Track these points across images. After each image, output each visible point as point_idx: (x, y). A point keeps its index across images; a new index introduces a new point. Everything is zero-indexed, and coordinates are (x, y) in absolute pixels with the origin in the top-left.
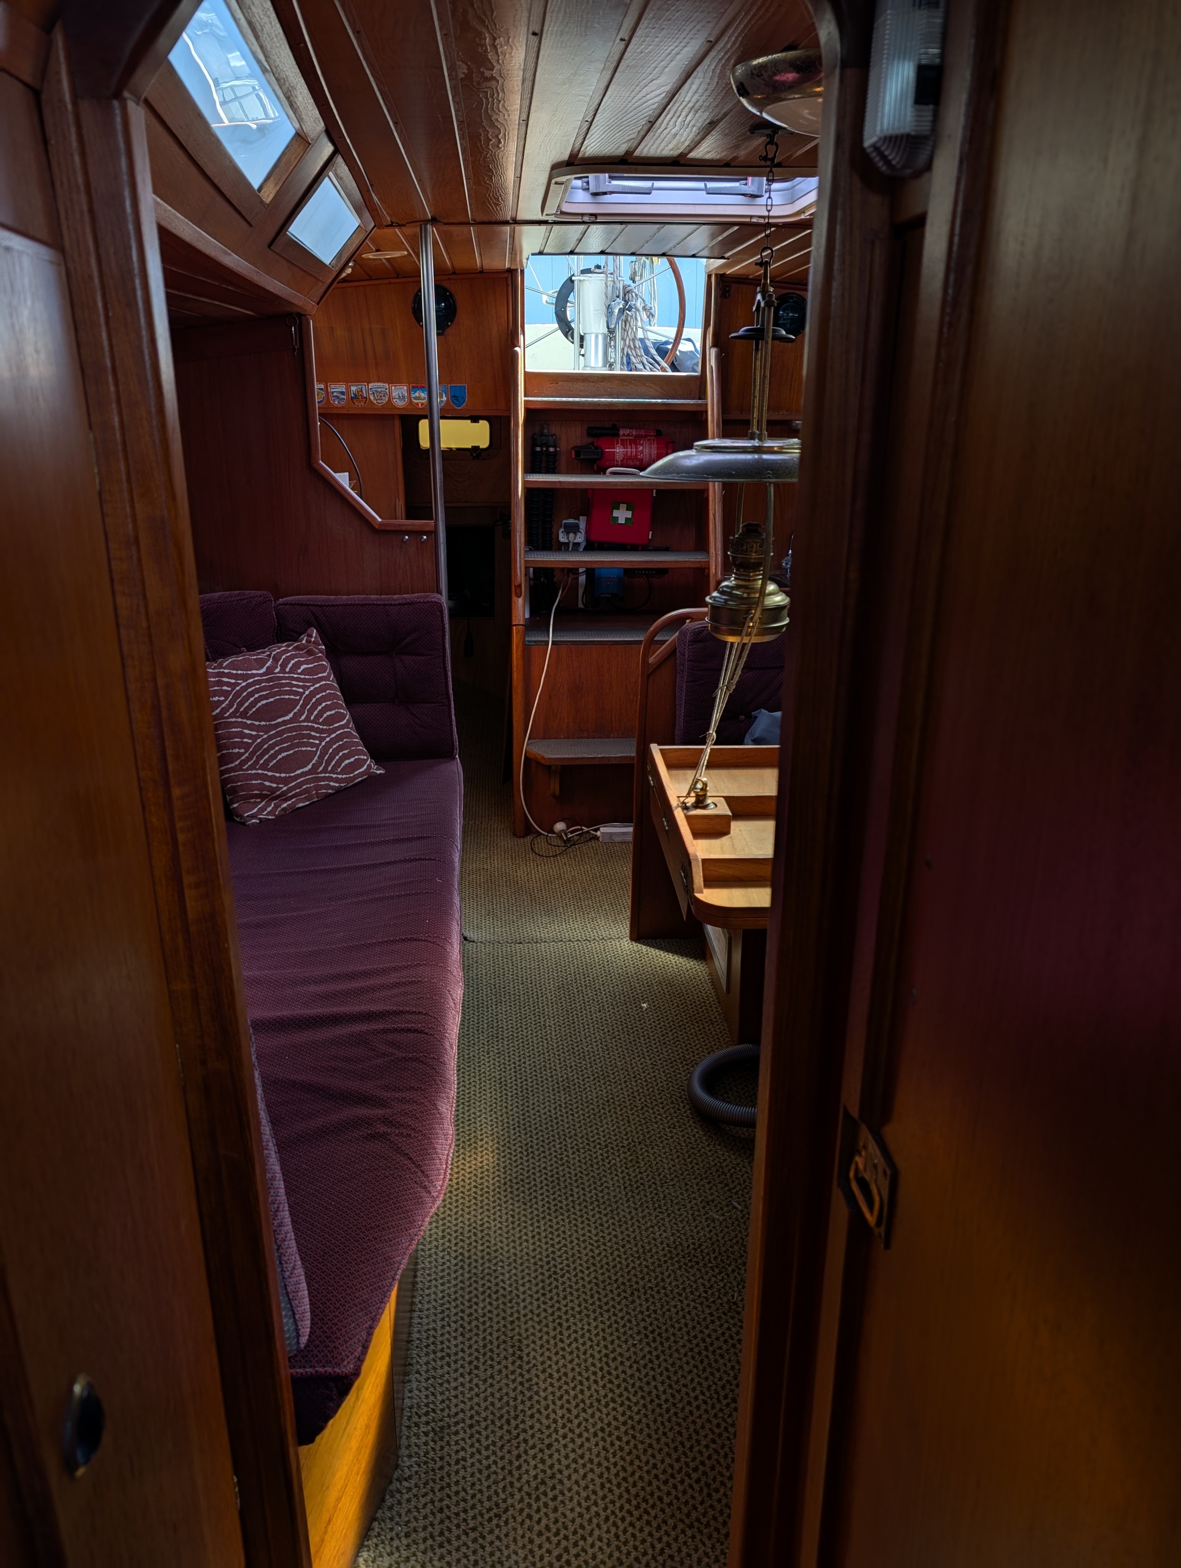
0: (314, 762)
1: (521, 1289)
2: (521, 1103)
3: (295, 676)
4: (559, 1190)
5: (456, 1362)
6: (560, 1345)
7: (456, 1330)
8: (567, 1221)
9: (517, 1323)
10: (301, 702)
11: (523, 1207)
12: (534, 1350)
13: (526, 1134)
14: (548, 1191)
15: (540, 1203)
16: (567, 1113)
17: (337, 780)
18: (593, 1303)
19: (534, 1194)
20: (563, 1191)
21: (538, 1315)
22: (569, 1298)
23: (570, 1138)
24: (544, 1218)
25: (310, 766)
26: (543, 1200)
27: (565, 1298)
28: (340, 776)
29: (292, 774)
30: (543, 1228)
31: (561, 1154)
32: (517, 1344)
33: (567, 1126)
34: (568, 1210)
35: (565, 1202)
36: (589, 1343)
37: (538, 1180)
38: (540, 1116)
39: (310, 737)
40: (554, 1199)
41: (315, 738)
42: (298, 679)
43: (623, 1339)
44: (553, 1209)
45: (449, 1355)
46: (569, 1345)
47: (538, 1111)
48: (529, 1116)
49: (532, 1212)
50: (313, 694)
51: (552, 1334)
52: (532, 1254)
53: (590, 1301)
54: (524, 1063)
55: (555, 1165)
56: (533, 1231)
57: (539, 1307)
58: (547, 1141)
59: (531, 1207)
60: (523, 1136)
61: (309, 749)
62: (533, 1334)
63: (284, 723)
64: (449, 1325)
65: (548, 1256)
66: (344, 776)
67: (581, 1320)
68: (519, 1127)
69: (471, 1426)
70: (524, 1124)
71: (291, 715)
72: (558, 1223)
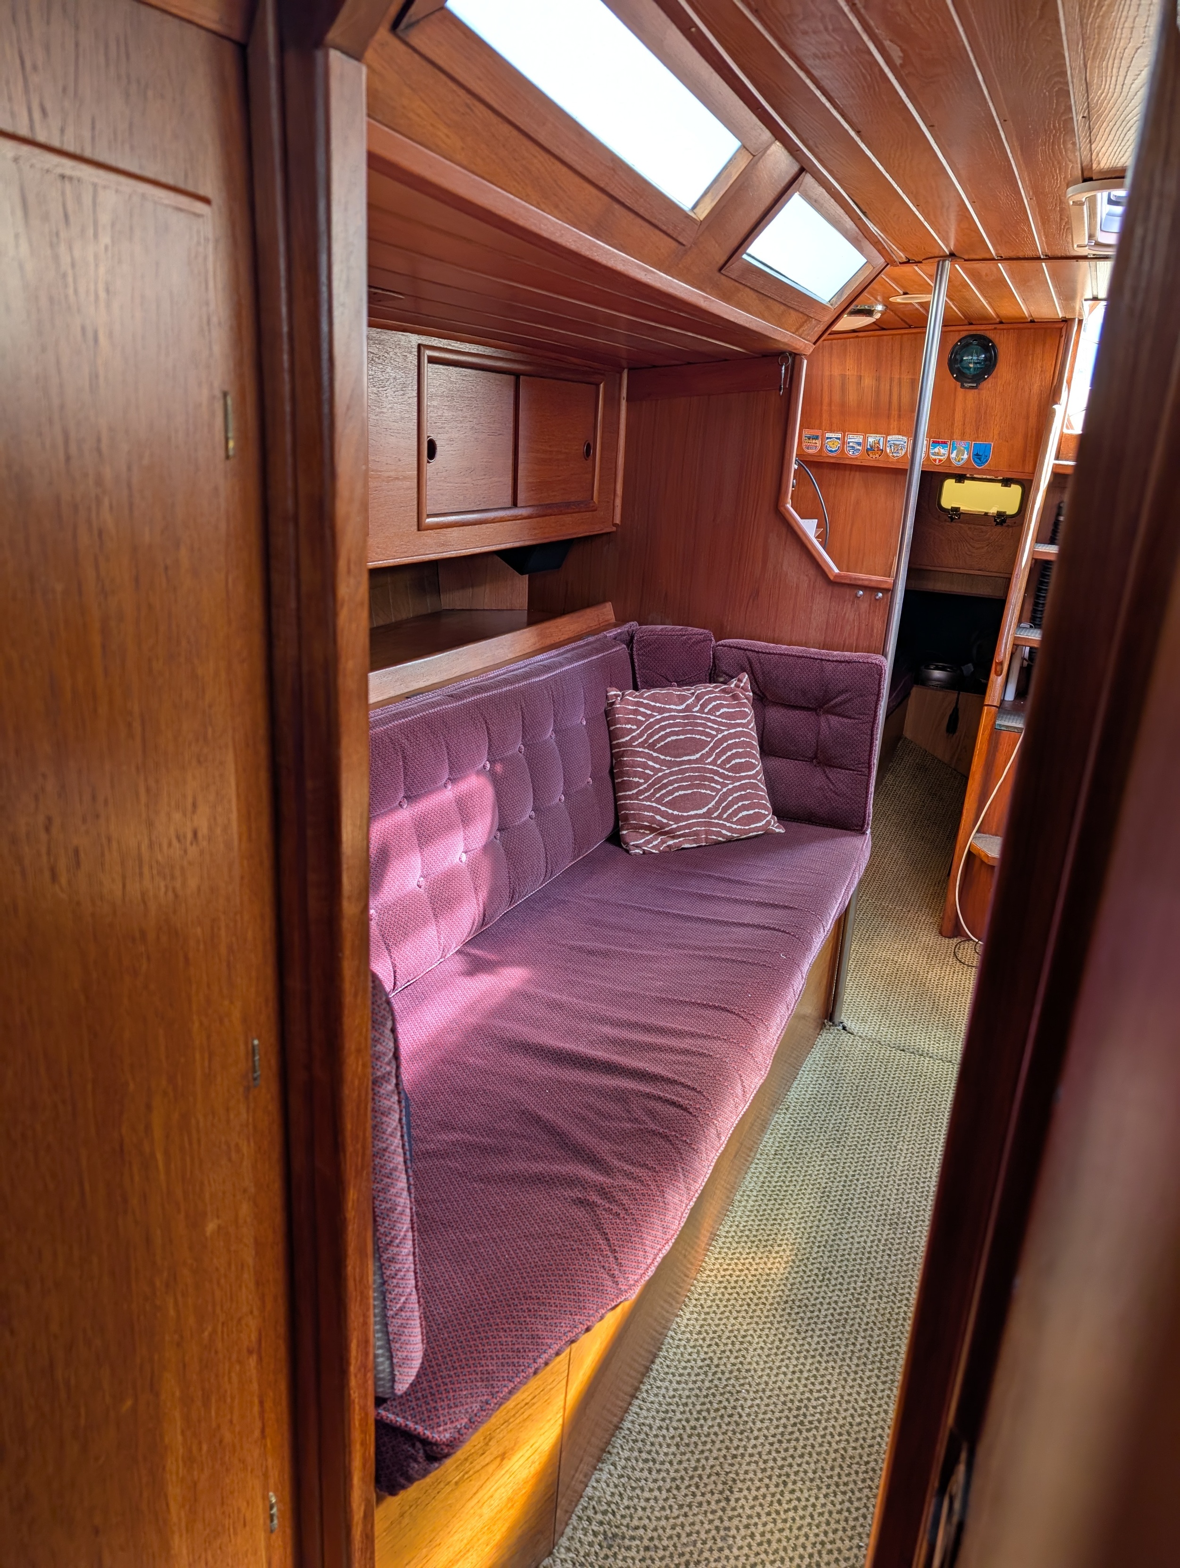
0: (710, 806)
1: (759, 1424)
2: (837, 1221)
3: (712, 718)
4: (842, 1333)
5: (659, 1471)
6: (776, 1506)
7: (673, 1437)
8: (838, 1370)
9: (739, 1459)
10: (712, 744)
11: (796, 1335)
12: (746, 1498)
13: (829, 1257)
14: (829, 1328)
15: (816, 1339)
16: (884, 1251)
17: (730, 829)
18: (831, 1477)
19: (813, 1326)
20: (846, 1335)
21: (765, 1462)
22: (807, 1458)
23: (877, 1280)
24: (813, 1357)
25: (705, 810)
26: (820, 1336)
27: (802, 1456)
28: (734, 826)
29: (685, 814)
30: (808, 1367)
31: (859, 1294)
32: (730, 1483)
33: (878, 1265)
34: (843, 1360)
35: (843, 1349)
36: (808, 1520)
37: (823, 1313)
38: (852, 1243)
39: (712, 780)
40: (833, 1341)
41: (717, 782)
42: (714, 722)
43: (849, 1533)
44: (827, 1350)
45: (654, 1461)
46: (786, 1511)
47: (853, 1237)
48: (840, 1239)
49: (803, 1345)
50: (725, 739)
51: (772, 1489)
52: (785, 1391)
53: (828, 1473)
54: (858, 1180)
55: (848, 1303)
56: (796, 1366)
57: (769, 1453)
58: (849, 1274)
59: (804, 1339)
60: (826, 1259)
61: (708, 792)
62: (752, 1480)
63: (689, 762)
64: (668, 1429)
65: (801, 1401)
66: (739, 827)
67: (810, 1489)
68: (825, 1246)
69: (647, 1549)
70: (832, 1246)
71: (698, 756)
72: (826, 1369)
